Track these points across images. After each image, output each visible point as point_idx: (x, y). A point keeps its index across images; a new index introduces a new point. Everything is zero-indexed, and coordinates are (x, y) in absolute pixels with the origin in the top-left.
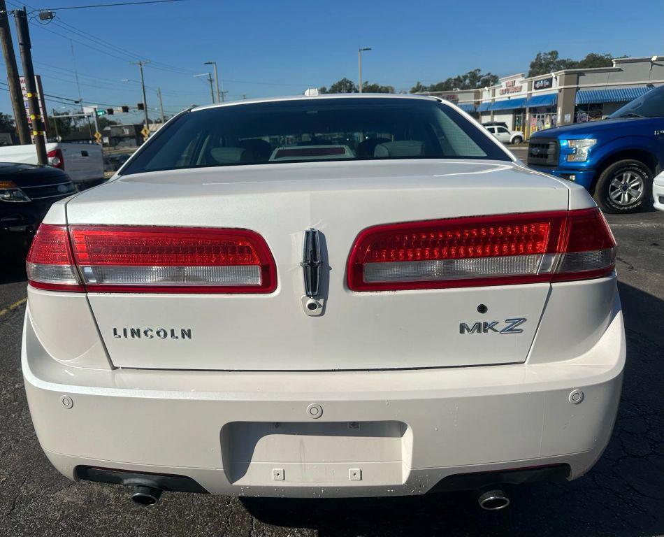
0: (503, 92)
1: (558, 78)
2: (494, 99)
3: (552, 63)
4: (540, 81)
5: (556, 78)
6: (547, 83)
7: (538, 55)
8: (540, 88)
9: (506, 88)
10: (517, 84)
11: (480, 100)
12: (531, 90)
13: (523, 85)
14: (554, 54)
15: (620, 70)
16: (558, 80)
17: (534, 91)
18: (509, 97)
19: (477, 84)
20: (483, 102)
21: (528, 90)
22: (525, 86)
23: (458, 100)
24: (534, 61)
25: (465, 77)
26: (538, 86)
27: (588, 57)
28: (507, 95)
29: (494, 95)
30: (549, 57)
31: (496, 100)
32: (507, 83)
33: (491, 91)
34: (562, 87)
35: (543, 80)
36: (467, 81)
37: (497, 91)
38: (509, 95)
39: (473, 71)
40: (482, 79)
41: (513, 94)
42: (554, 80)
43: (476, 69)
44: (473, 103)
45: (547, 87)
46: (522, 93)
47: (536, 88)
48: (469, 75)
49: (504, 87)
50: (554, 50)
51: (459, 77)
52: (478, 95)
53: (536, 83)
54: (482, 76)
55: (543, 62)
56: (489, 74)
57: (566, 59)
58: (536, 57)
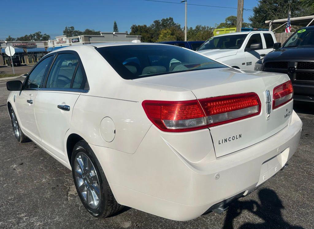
0: (58, 43)
1: (81, 38)
2: (54, 46)
3: (72, 31)
4: (74, 39)
5: (80, 38)
6: (77, 40)
7: (66, 28)
8: (75, 42)
9: (59, 41)
10: (64, 40)
11: (47, 46)
12: (71, 43)
13: (66, 40)
14: (72, 28)
15: (103, 37)
16: (82, 39)
17: (72, 43)
18: (61, 45)
19: (41, 38)
20: (49, 47)
21: (69, 43)
22: (68, 41)
23: (37, 46)
24: (65, 30)
25: (34, 35)
26: (73, 41)
27: (86, 30)
28: (60, 44)
29: (53, 44)
30: (71, 29)
31: (55, 47)
32: (59, 39)
33: (52, 42)
34: (84, 42)
35: (75, 39)
36: (36, 37)
37: (55, 42)
38: (61, 44)
39: (37, 32)
40: (42, 36)
41: (62, 44)
42: (80, 39)
43: (39, 31)
44: (44, 47)
45: (77, 42)
46: (67, 44)
47: (73, 42)
48: (36, 34)
49: (58, 41)
50: (72, 26)
51: (31, 35)
52: (46, 44)
53: (72, 40)
54: (42, 35)
55: (68, 31)
56: (45, 34)
57: (77, 30)
58: (65, 28)
